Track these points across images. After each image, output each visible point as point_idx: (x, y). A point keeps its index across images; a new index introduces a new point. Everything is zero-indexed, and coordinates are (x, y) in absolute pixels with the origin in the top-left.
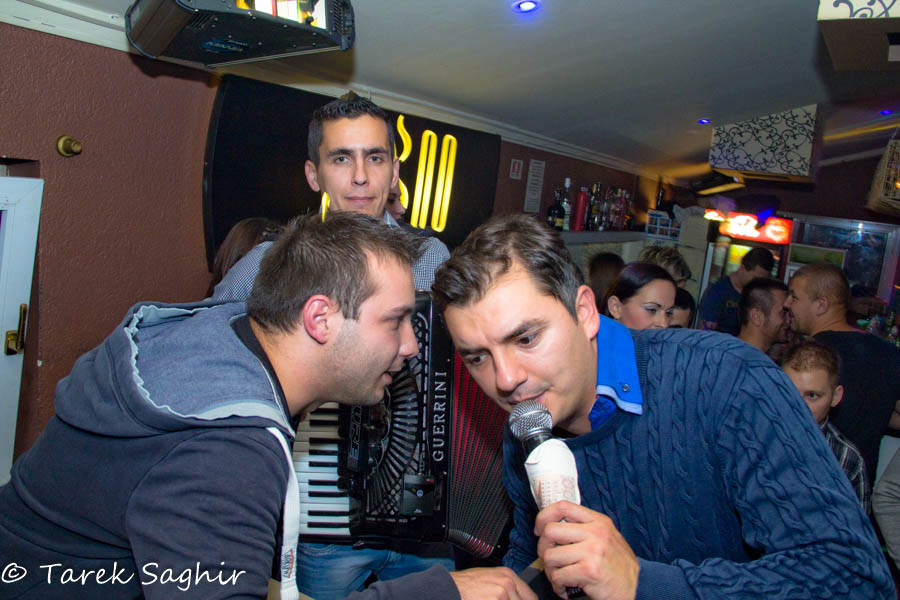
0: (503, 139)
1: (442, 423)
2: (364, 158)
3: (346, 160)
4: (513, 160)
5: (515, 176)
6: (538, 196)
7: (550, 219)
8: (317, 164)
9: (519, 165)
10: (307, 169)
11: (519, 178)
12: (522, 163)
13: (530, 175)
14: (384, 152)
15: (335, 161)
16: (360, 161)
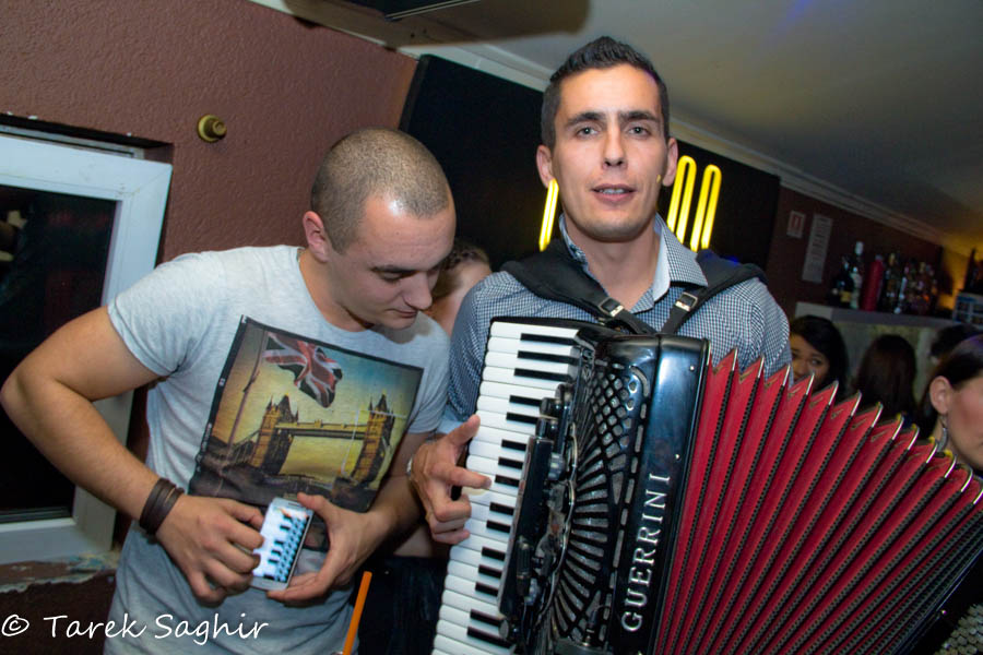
0: (783, 184)
1: (648, 566)
2: (621, 128)
3: (593, 132)
4: (793, 213)
5: (794, 232)
6: (821, 262)
7: (835, 291)
8: (552, 147)
9: (800, 218)
10: (540, 159)
11: (799, 235)
12: (803, 216)
13: (813, 234)
14: (652, 119)
15: (576, 135)
16: (613, 130)
